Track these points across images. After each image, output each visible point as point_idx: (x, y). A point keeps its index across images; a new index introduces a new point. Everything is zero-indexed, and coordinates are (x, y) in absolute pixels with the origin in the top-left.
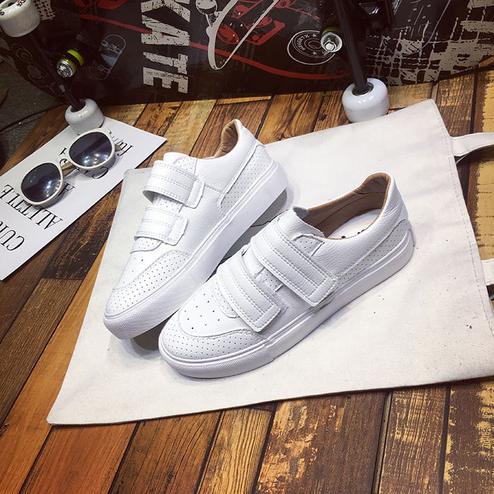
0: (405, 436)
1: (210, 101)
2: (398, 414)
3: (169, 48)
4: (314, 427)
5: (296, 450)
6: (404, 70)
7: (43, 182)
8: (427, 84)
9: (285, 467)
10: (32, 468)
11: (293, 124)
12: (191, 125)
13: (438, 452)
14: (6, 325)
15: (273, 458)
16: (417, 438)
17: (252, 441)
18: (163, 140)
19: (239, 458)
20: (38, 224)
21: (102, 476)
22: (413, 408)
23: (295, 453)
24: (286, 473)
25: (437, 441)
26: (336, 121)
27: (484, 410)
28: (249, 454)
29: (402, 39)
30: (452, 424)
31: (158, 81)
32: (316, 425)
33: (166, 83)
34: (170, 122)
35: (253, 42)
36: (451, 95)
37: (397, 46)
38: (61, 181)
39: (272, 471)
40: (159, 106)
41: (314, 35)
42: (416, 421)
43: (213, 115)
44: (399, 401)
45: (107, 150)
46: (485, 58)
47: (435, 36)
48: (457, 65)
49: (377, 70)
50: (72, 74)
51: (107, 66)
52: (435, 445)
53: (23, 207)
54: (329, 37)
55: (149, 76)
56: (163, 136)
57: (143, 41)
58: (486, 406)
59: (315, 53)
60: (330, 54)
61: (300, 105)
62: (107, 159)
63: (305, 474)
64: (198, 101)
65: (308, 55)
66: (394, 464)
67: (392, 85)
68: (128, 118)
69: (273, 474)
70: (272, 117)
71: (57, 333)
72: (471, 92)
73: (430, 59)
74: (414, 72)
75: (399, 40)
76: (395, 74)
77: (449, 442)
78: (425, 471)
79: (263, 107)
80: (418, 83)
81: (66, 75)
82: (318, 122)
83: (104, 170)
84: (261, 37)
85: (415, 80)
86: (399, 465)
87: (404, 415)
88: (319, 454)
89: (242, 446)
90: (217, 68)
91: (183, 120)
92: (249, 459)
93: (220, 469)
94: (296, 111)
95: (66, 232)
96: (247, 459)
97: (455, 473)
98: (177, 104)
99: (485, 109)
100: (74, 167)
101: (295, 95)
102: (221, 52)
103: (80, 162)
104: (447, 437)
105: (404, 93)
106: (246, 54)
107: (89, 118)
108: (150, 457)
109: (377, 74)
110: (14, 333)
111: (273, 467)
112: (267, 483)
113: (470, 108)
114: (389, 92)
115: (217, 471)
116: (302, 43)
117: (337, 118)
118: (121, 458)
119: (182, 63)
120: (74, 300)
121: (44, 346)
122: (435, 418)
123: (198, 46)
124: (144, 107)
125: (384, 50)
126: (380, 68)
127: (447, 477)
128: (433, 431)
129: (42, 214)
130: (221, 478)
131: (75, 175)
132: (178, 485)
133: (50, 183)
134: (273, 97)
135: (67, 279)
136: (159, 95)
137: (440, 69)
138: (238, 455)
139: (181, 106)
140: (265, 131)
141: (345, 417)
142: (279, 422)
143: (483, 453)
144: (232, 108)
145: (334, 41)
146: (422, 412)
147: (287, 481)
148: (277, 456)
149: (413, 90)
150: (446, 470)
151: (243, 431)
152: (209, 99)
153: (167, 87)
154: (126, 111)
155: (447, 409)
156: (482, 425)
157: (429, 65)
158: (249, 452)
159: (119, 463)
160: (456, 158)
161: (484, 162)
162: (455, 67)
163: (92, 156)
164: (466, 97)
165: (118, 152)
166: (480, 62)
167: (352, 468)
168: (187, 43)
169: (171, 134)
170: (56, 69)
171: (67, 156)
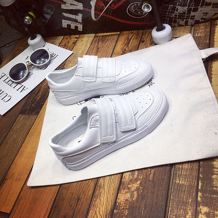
0: (181, 182)
1: (93, 34)
2: (178, 172)
3: (74, 10)
4: (141, 178)
5: (133, 188)
6: (179, 20)
7: (19, 72)
8: (189, 26)
9: (128, 195)
10: (18, 197)
11: (130, 45)
12: (84, 46)
13: (195, 188)
14: (4, 135)
15: (123, 191)
16: (186, 182)
17: (114, 184)
18: (72, 52)
19: (108, 192)
20: (17, 90)
21: (49, 200)
22: (184, 169)
23: (133, 189)
24: (129, 198)
25: (194, 183)
26: (149, 43)
27: (215, 170)
28: (112, 190)
29: (178, 6)
30: (201, 176)
31: (69, 26)
32: (142, 177)
33: (73, 27)
34: (75, 44)
35: (111, 8)
36: (200, 31)
37: (176, 9)
38: (27, 71)
39: (123, 197)
40: (70, 37)
41: (139, 5)
42: (186, 175)
43: (94, 41)
44: (178, 166)
45: (47, 57)
46: (215, 14)
47: (193, 4)
48: (203, 18)
49: (167, 20)
50: (30, 23)
51: (46, 19)
52: (194, 185)
53: (10, 83)
54: (145, 5)
55: (65, 23)
56: (71, 51)
57: (62, 8)
58: (216, 168)
59: (139, 13)
60: (146, 13)
61: (132, 36)
62: (47, 61)
63: (137, 198)
64: (87, 35)
65: (136, 14)
66: (176, 194)
67: (173, 27)
68: (56, 43)
69: (123, 198)
70: (120, 42)
71: (27, 138)
72: (208, 30)
73: (190, 15)
74: (183, 21)
75: (177, 6)
76: (175, 22)
77: (200, 184)
78: (190, 197)
79: (116, 37)
80: (185, 26)
81: (28, 23)
82: (141, 44)
83: (46, 66)
84: (115, 5)
85: (184, 24)
86: (178, 194)
87: (180, 172)
88: (143, 190)
89: (109, 186)
90: (95, 20)
91: (81, 43)
92: (113, 191)
93: (100, 196)
94: (131, 39)
95: (30, 94)
96: (112, 191)
97: (203, 197)
98: (77, 36)
99: (215, 37)
100: (32, 65)
101: (130, 31)
102: (97, 12)
103: (35, 62)
104: (199, 182)
105: (179, 30)
106: (108, 13)
107: (38, 43)
108: (69, 191)
109: (167, 22)
110: (8, 139)
111: (123, 195)
112: (120, 202)
113: (208, 37)
114: (172, 30)
115: (99, 197)
116: (134, 8)
117: (149, 42)
118: (57, 192)
119: (79, 17)
120: (34, 124)
121: (21, 144)
122: (194, 174)
123: (87, 10)
124: (63, 38)
125: (170, 11)
126: (168, 19)
127: (199, 199)
128: (193, 179)
129: (19, 86)
130: (101, 200)
131: (33, 68)
132: (82, 203)
133: (22, 72)
134: (120, 33)
135: (31, 114)
136: (69, 32)
137: (195, 19)
138: (108, 190)
139: (79, 37)
140: (117, 48)
141: (154, 173)
142: (125, 176)
143: (215, 188)
144: (102, 38)
145: (148, 7)
146: (188, 171)
147: (129, 201)
148: (125, 191)
149: (183, 29)
150: (199, 196)
151: (110, 180)
152: (92, 34)
153: (73, 28)
154: (55, 40)
155: (199, 170)
156: (214, 176)
157: (190, 18)
158: (113, 188)
159: (56, 194)
160: (203, 59)
161: (215, 61)
162: (202, 19)
163: (40, 60)
164: (207, 32)
165: (52, 58)
166: (213, 16)
167: (158, 195)
168: (82, 8)
169: (75, 50)
170: (23, 21)
171: (29, 60)
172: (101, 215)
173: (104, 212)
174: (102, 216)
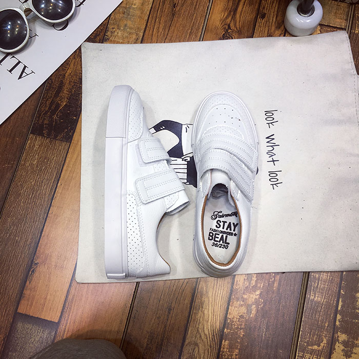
2: (313, 284)
4: (261, 286)
9: (244, 310)
11: (238, 16)
13: (334, 308)
15: (236, 303)
16: (323, 299)
17: (222, 292)
20: (10, 72)
22: (322, 280)
23: (250, 302)
24: (244, 313)
25: (333, 302)
28: (220, 300)
30: (343, 293)
39: (236, 312)
42: (323, 289)
44: (313, 275)
63: (256, 315)
71: (59, 190)
77: (341, 303)
78: (326, 319)
82: (259, 20)
86: (312, 315)
87: (316, 284)
88: (265, 303)
97: (342, 321)
104: (339, 300)
108: (153, 295)
110: (18, 184)
111: (236, 309)
112: (233, 318)
120: (67, 162)
122: (334, 288)
127: (338, 323)
128: (332, 296)
129: (11, 60)
132: (176, 316)
135: (55, 138)
138: (213, 300)
141: (280, 281)
142: (238, 281)
146: (327, 284)
147: (245, 318)
148: (239, 303)
150: (337, 319)
151: (216, 284)
155: (341, 283)
171: (31, 6)
172: (205, 335)
173: (210, 330)
174: (208, 336)
